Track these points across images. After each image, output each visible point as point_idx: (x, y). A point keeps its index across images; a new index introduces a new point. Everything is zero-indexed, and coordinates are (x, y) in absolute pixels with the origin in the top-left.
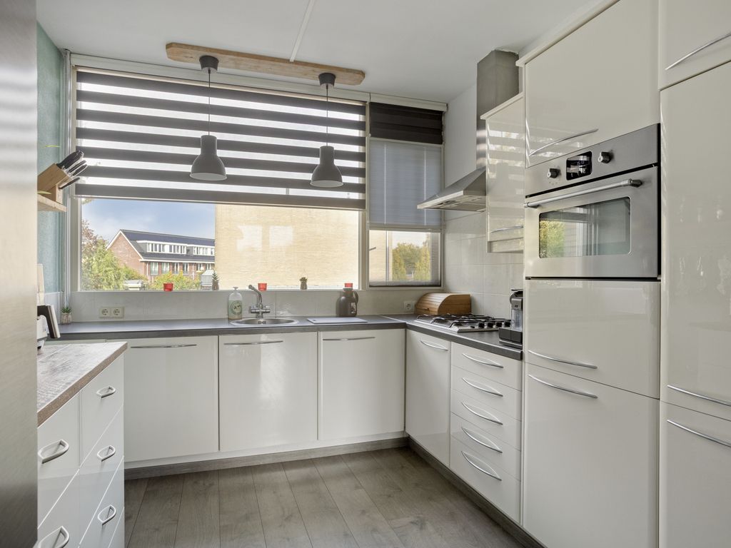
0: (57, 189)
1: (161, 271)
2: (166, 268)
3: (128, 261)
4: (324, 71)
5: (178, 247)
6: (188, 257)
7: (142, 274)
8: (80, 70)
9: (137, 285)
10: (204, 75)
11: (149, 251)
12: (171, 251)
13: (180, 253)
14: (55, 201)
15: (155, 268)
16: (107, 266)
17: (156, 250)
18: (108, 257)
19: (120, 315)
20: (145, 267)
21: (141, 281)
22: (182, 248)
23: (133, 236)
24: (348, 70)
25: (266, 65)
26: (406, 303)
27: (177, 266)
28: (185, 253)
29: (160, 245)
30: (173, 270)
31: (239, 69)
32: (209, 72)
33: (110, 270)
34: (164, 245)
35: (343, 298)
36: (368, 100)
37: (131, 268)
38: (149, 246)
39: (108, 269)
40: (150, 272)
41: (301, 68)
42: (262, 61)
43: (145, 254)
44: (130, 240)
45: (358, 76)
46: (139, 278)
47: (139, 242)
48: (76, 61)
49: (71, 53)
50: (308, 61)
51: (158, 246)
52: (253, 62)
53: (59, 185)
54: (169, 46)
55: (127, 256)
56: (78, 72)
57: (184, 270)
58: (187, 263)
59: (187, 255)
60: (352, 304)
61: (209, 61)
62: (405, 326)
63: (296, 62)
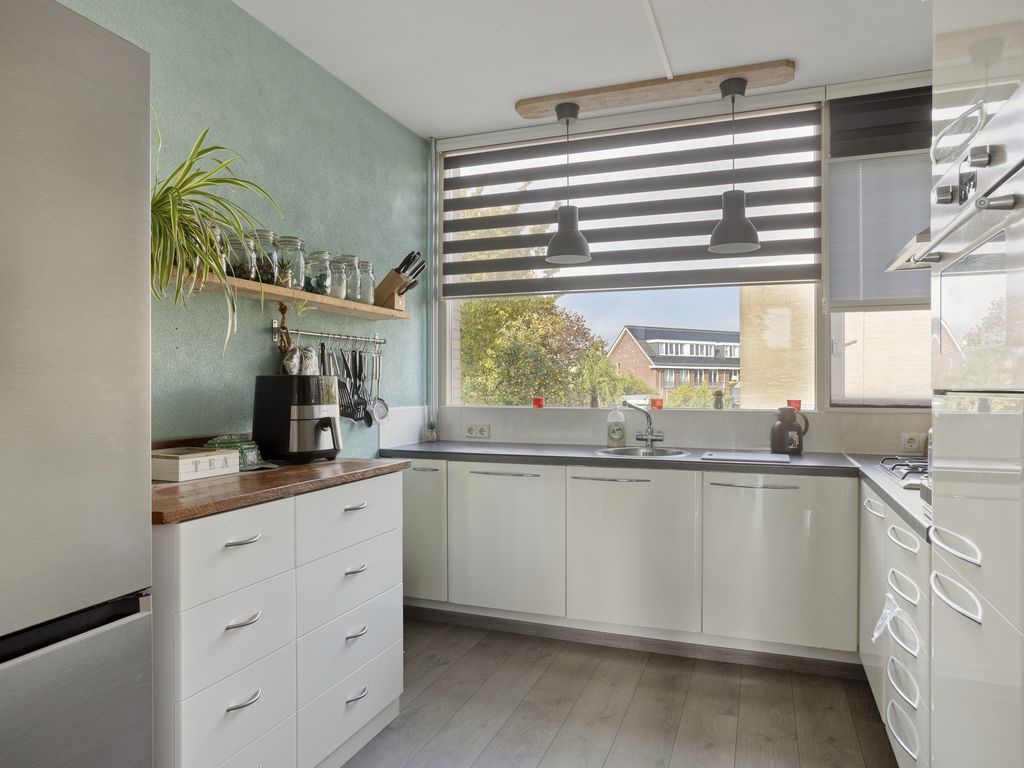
0: (396, 296)
1: (678, 382)
2: (686, 378)
3: (635, 368)
4: (723, 78)
5: (702, 346)
6: (717, 360)
7: (652, 386)
8: (448, 156)
9: (643, 402)
10: (561, 129)
11: (663, 353)
12: (692, 353)
13: (705, 355)
14: (393, 309)
15: (670, 378)
16: (601, 376)
17: (672, 352)
18: (602, 364)
19: (486, 434)
20: (657, 376)
21: (649, 397)
22: (708, 349)
23: (644, 334)
24: (762, 66)
25: (636, 93)
26: (906, 436)
27: (701, 375)
28: (713, 356)
29: (677, 345)
30: (696, 380)
31: (607, 108)
32: (568, 123)
33: (604, 381)
34: (682, 345)
35: (779, 422)
36: (821, 98)
37: (637, 378)
38: (663, 346)
39: (602, 379)
40: (664, 382)
41: (686, 85)
42: (630, 90)
43: (656, 359)
44: (637, 339)
45: (783, 70)
46: (648, 392)
47: (649, 341)
48: (441, 148)
49: (436, 140)
50: (695, 71)
51: (674, 346)
52: (620, 96)
53: (399, 291)
54: (519, 104)
55: (631, 363)
56: (446, 159)
57: (710, 380)
58: (715, 371)
59: (714, 358)
60: (791, 434)
61: (567, 110)
62: (855, 473)
63: (677, 78)
